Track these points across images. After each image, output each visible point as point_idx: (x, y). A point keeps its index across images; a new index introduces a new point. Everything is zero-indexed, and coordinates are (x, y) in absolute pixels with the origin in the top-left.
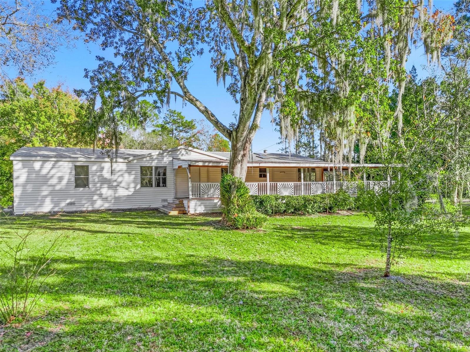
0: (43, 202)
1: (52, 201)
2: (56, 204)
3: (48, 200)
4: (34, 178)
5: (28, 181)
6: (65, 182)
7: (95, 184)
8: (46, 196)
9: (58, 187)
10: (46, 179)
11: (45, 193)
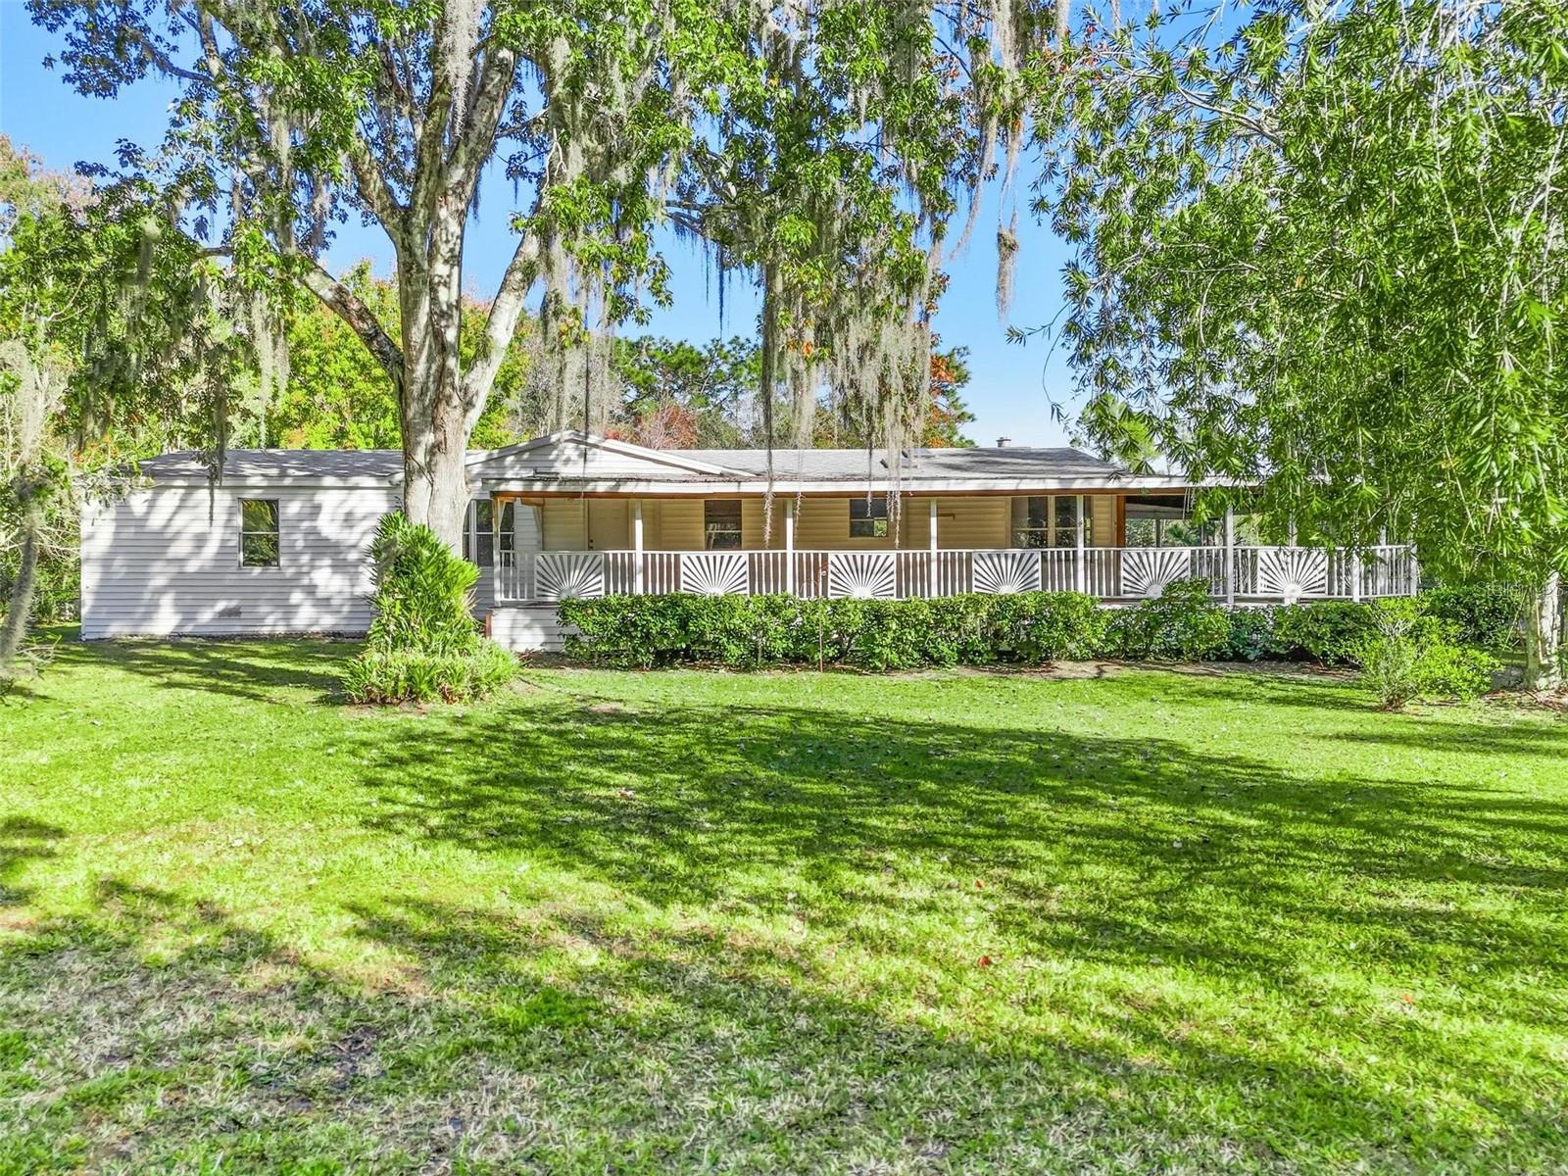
0: (153, 607)
1: (178, 605)
2: (188, 615)
3: (167, 601)
4: (132, 536)
5: (117, 545)
6: (211, 548)
7: (295, 555)
8: (161, 591)
9: (192, 566)
10: (161, 541)
11: (159, 581)
